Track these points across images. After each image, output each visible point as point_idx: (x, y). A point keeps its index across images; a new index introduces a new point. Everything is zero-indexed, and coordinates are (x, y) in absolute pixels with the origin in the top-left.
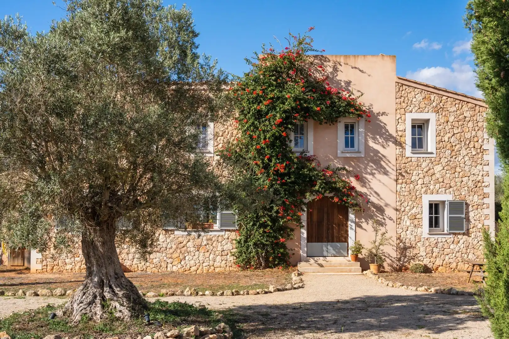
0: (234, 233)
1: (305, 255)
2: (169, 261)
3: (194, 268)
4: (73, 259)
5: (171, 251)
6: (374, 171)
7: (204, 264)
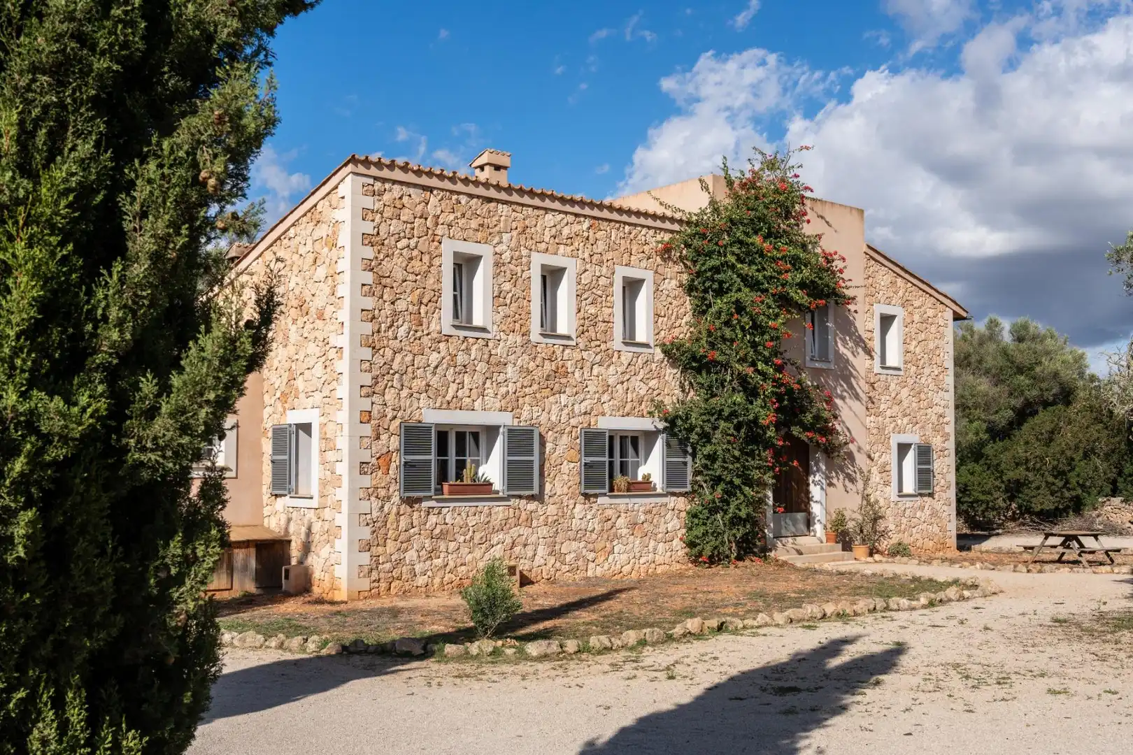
0: (682, 499)
1: (771, 535)
2: (591, 556)
3: (626, 569)
4: (428, 563)
5: (594, 536)
6: (845, 394)
7: (642, 561)
